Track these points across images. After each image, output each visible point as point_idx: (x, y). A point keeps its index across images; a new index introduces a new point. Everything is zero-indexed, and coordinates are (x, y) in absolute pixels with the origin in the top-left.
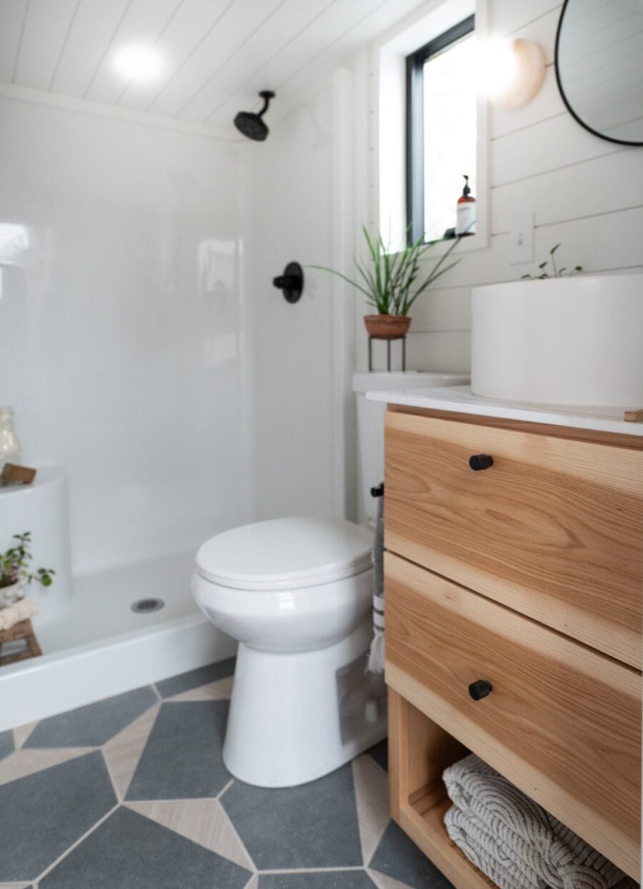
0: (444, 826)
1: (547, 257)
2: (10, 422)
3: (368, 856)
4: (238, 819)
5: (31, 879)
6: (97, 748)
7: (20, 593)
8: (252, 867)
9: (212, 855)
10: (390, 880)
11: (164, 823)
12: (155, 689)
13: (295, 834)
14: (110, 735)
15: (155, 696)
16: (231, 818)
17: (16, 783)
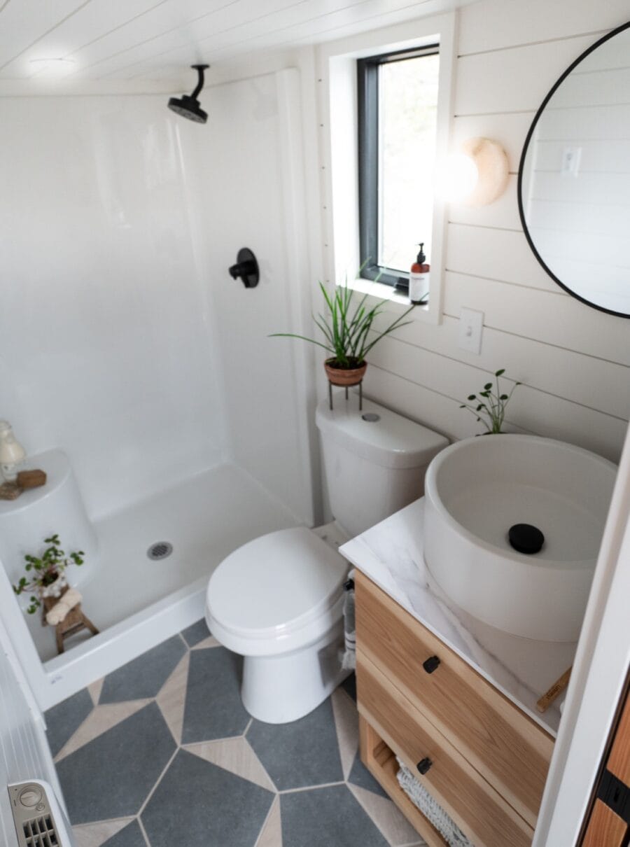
0: (397, 781)
1: (492, 379)
2: (11, 435)
3: (347, 773)
4: (260, 752)
5: (135, 813)
6: (152, 699)
7: (63, 584)
8: (273, 788)
9: (247, 783)
10: (362, 790)
11: (211, 760)
12: (182, 637)
13: (299, 761)
14: (159, 688)
15: (183, 646)
16: (256, 751)
17: (104, 736)
